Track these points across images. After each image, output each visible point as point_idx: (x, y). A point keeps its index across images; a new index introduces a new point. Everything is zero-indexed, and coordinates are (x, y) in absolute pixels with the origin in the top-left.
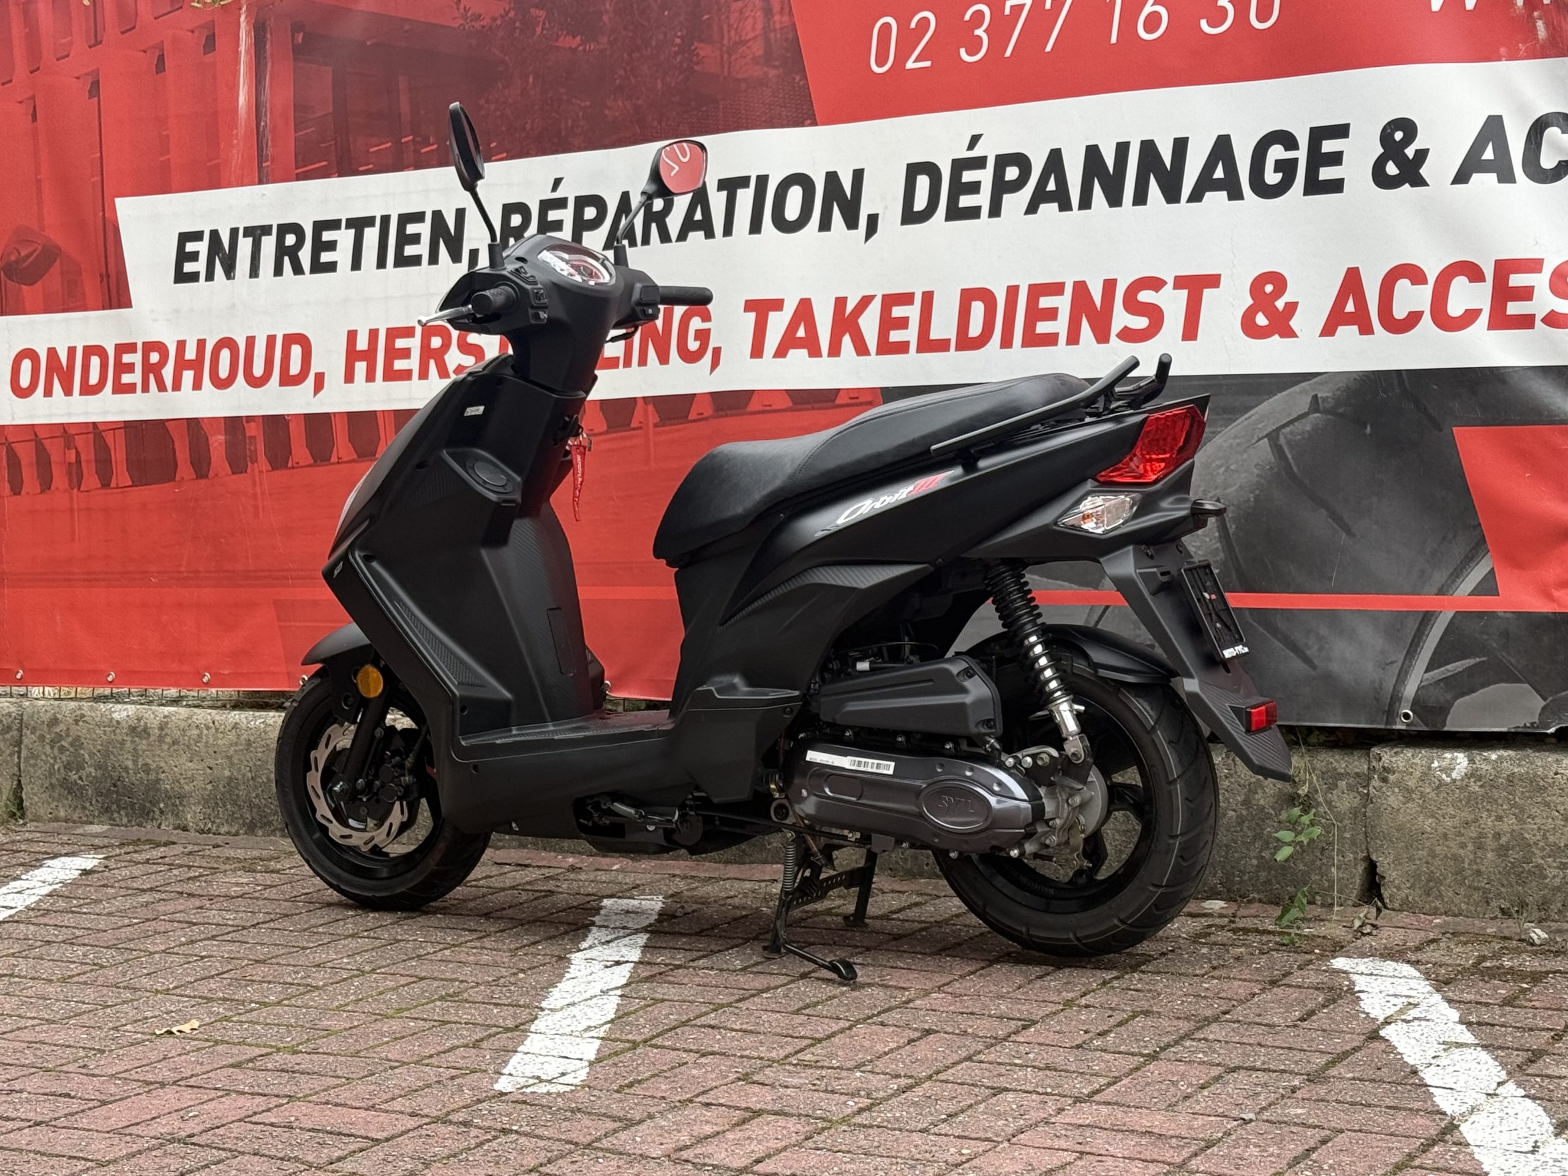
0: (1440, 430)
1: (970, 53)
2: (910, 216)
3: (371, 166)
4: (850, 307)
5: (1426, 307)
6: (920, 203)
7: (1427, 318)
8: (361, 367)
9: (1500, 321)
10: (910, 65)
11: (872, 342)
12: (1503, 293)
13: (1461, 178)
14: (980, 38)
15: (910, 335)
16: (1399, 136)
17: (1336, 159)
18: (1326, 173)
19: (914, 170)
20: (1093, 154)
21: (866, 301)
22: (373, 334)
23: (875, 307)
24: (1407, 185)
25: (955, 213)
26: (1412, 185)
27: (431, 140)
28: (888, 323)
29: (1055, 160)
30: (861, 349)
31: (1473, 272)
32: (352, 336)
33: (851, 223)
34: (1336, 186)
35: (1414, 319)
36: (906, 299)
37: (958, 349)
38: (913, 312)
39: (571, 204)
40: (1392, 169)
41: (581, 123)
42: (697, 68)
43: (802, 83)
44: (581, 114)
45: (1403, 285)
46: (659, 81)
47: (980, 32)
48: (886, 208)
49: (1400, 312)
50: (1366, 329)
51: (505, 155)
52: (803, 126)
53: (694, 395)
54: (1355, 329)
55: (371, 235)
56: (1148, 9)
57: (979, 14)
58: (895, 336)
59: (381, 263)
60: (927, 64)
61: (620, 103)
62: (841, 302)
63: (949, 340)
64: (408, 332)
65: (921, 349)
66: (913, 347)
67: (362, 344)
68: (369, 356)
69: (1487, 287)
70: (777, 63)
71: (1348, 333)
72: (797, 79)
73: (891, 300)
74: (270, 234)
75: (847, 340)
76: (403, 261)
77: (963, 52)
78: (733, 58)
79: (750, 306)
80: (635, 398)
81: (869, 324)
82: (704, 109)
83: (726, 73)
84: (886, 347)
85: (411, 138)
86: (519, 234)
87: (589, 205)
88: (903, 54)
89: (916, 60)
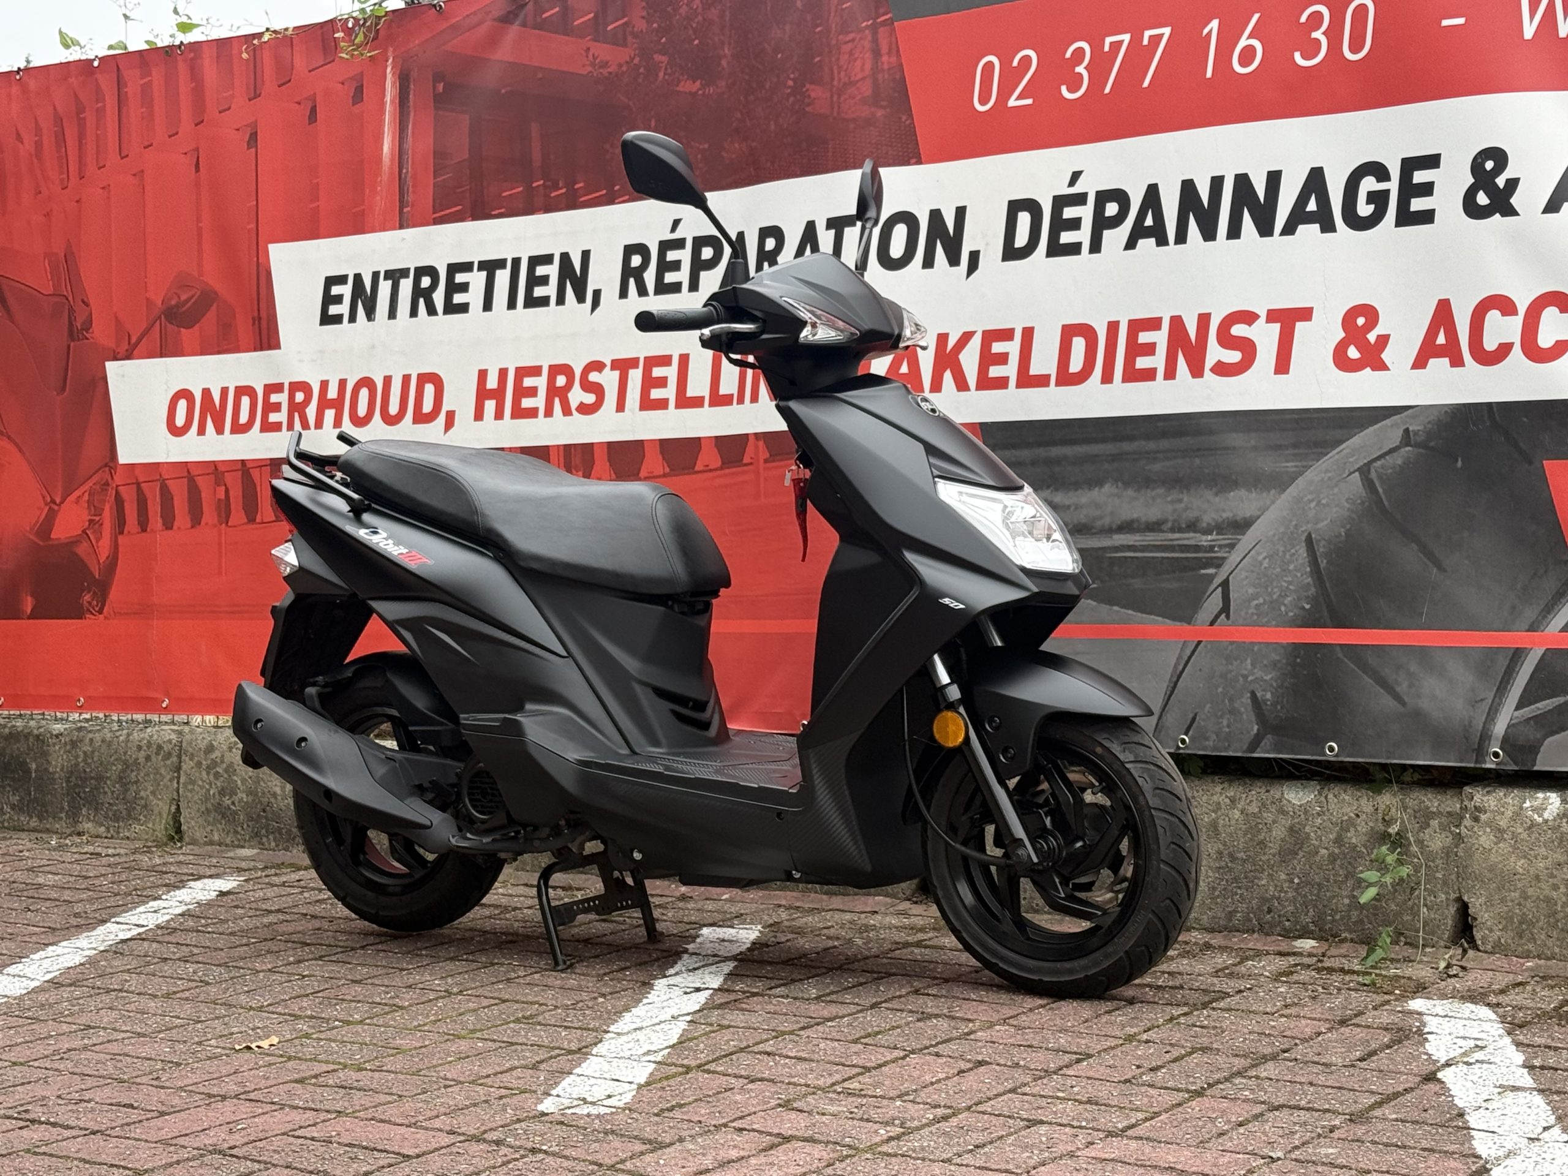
0: (1530, 463)
1: (1071, 90)
2: (1011, 253)
3: (503, 210)
4: (951, 343)
5: (1517, 339)
6: (1021, 239)
7: (1517, 350)
8: (490, 406)
10: (1012, 102)
11: (972, 378)
13: (1552, 206)
14: (1080, 75)
15: (1010, 370)
16: (1489, 165)
17: (1427, 189)
18: (1417, 204)
19: (1015, 207)
20: (1188, 188)
21: (967, 337)
22: (503, 373)
23: (975, 343)
24: (1498, 215)
25: (1056, 249)
26: (1503, 215)
27: (561, 184)
28: (988, 359)
29: (1152, 195)
30: (962, 385)
31: (1562, 302)
32: (483, 375)
33: (954, 260)
34: (1427, 217)
35: (1505, 349)
36: (1006, 335)
37: (1058, 384)
38: (1012, 348)
39: (689, 244)
40: (1482, 199)
41: (699, 165)
42: (807, 109)
43: (908, 122)
44: (699, 156)
45: (1493, 317)
46: (772, 123)
47: (1080, 69)
48: (987, 244)
49: (1490, 344)
50: (1457, 361)
51: (627, 197)
52: (911, 164)
54: (1446, 361)
55: (502, 277)
56: (1243, 43)
57: (1080, 52)
58: (995, 371)
59: (512, 305)
60: (1029, 101)
61: (737, 145)
62: (942, 338)
64: (535, 371)
65: (1020, 385)
66: (1013, 382)
67: (492, 383)
68: (498, 395)
70: (884, 103)
71: (1439, 365)
72: (904, 118)
73: (991, 336)
74: (407, 276)
75: (948, 376)
76: (532, 302)
77: (1064, 89)
78: (842, 99)
80: (747, 435)
81: (969, 361)
82: (814, 149)
83: (835, 114)
84: (986, 383)
85: (541, 182)
86: (638, 274)
87: (707, 245)
88: (1005, 93)
89: (1018, 98)
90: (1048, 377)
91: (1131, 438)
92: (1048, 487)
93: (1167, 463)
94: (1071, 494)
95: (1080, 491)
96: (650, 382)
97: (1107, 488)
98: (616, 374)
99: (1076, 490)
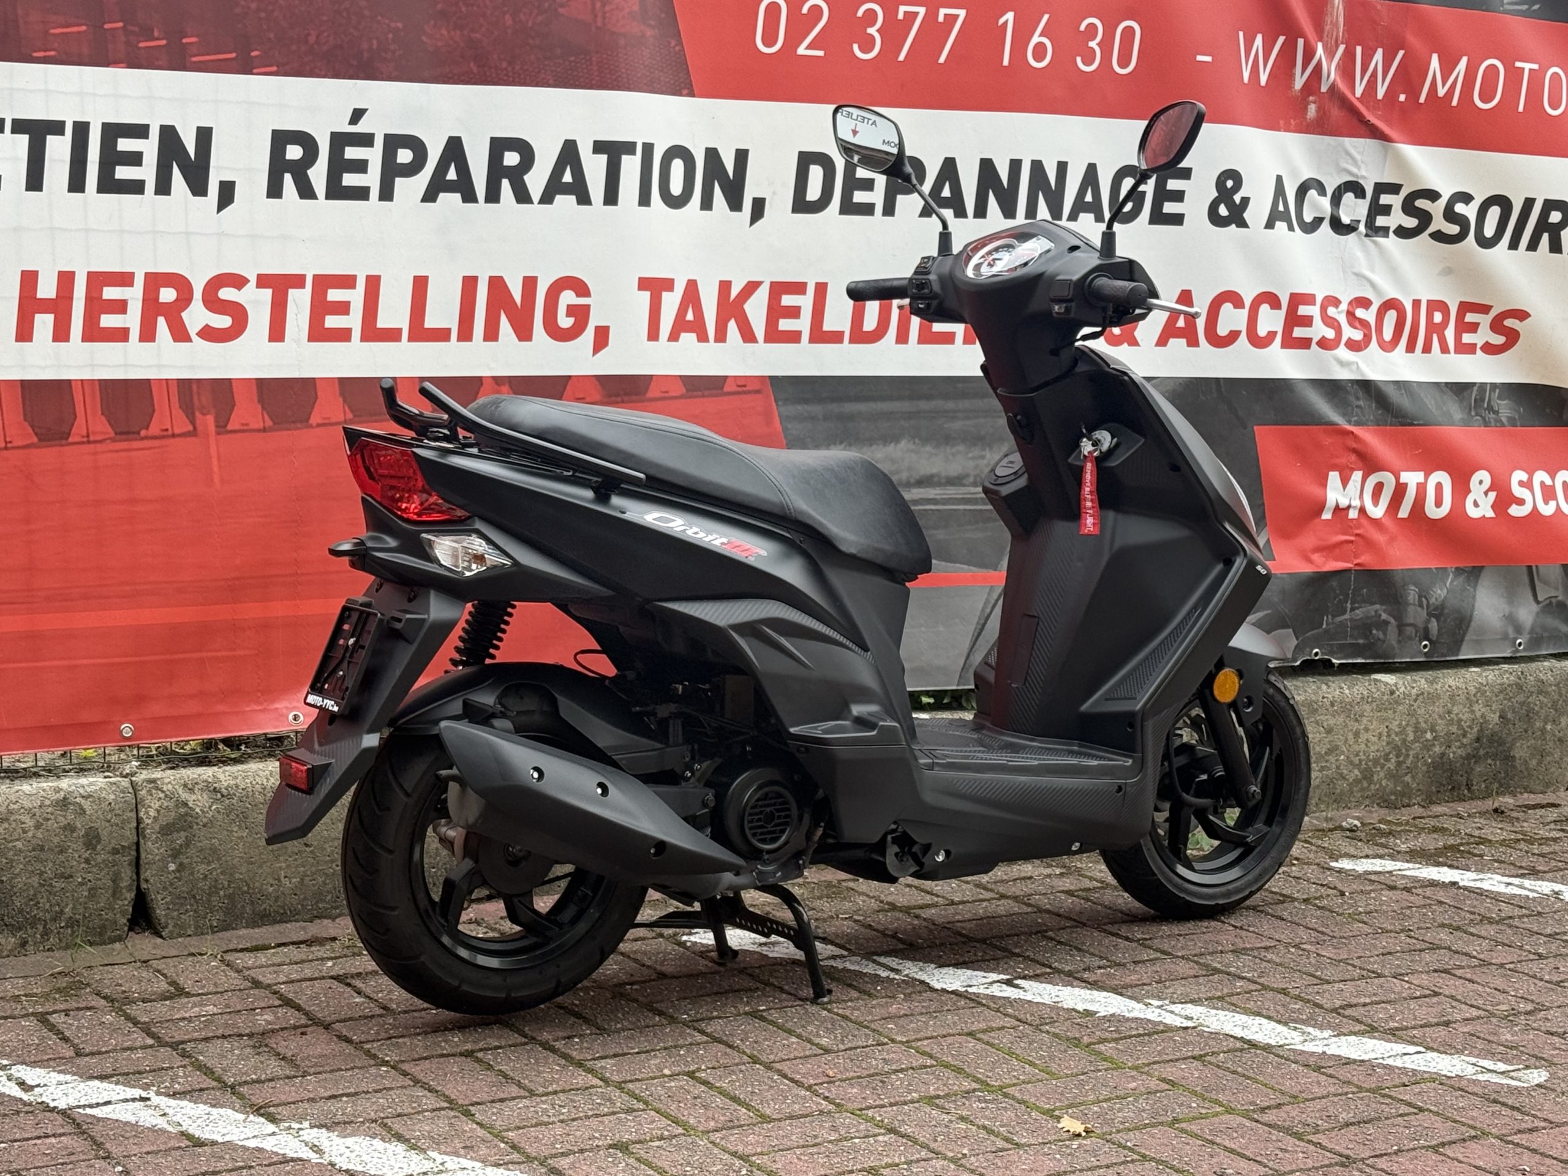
0: (1245, 428)
1: (864, 50)
2: (801, 205)
3: (52, 53)
4: (734, 292)
5: (1242, 326)
6: (813, 193)
7: (1243, 337)
8: (44, 323)
9: (1290, 342)
10: (802, 50)
11: (759, 330)
12: (1294, 320)
13: (1270, 225)
14: (872, 37)
15: (803, 324)
16: (1230, 184)
17: (1178, 196)
18: (1169, 208)
19: (806, 160)
20: (987, 167)
21: (752, 287)
22: (66, 280)
23: (762, 295)
24: (1234, 226)
25: (849, 208)
26: (1238, 226)
27: (156, 34)
28: (776, 311)
29: (949, 168)
30: (748, 336)
31: (1273, 301)
32: (29, 279)
33: (735, 204)
34: (1177, 219)
35: (1234, 336)
36: (799, 288)
37: (852, 341)
38: (805, 302)
39: (379, 142)
40: (1223, 211)
41: (392, 47)
42: (561, 10)
43: (677, 48)
44: (390, 36)
45: (1227, 308)
46: (507, 17)
47: (872, 31)
48: (774, 193)
49: (1222, 330)
50: (1193, 342)
51: (275, 69)
52: (681, 95)
53: (570, 377)
54: (1183, 341)
55: (58, 149)
56: (1036, 39)
57: (871, 13)
58: (785, 324)
59: (77, 184)
60: (821, 53)
61: (444, 32)
62: (725, 287)
63: (843, 332)
64: (125, 279)
65: (813, 340)
66: (805, 336)
67: (47, 289)
68: (60, 307)
69: (1281, 314)
70: (652, 23)
71: (1177, 344)
72: (673, 43)
73: (779, 289)
75: (732, 326)
76: (109, 185)
77: (856, 47)
78: (607, 8)
79: (645, 284)
81: (756, 309)
82: (572, 59)
83: (599, 24)
84: (774, 335)
85: (121, 24)
86: (300, 171)
87: (405, 146)
88: (793, 40)
89: (809, 47)
90: (842, 333)
91: (929, 397)
92: (841, 443)
93: (968, 422)
94: (865, 449)
95: (874, 447)
96: (321, 307)
97: (903, 444)
98: (267, 294)
99: (871, 445)
